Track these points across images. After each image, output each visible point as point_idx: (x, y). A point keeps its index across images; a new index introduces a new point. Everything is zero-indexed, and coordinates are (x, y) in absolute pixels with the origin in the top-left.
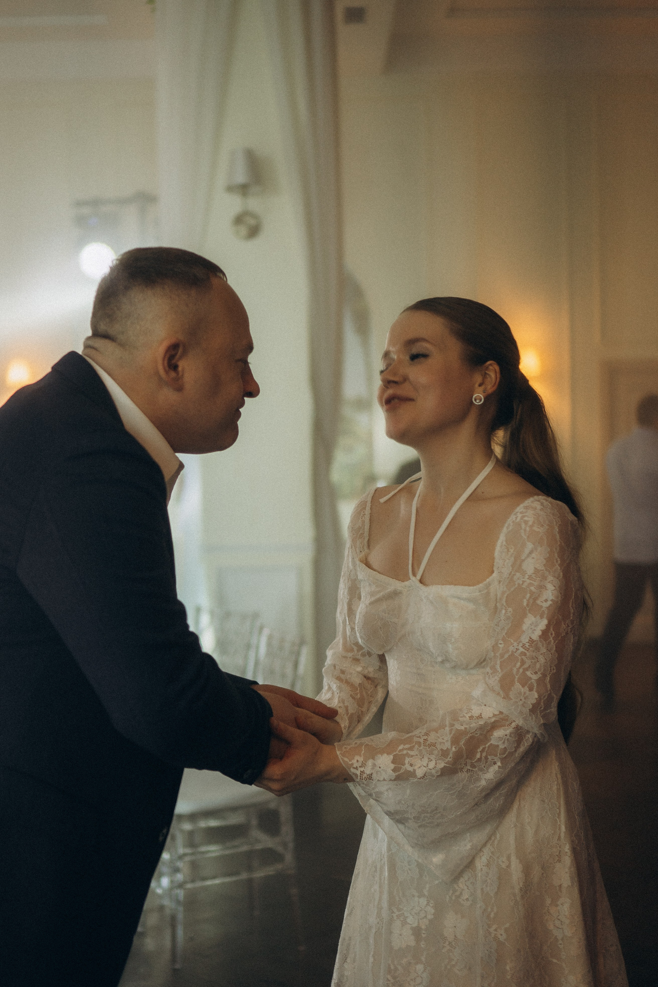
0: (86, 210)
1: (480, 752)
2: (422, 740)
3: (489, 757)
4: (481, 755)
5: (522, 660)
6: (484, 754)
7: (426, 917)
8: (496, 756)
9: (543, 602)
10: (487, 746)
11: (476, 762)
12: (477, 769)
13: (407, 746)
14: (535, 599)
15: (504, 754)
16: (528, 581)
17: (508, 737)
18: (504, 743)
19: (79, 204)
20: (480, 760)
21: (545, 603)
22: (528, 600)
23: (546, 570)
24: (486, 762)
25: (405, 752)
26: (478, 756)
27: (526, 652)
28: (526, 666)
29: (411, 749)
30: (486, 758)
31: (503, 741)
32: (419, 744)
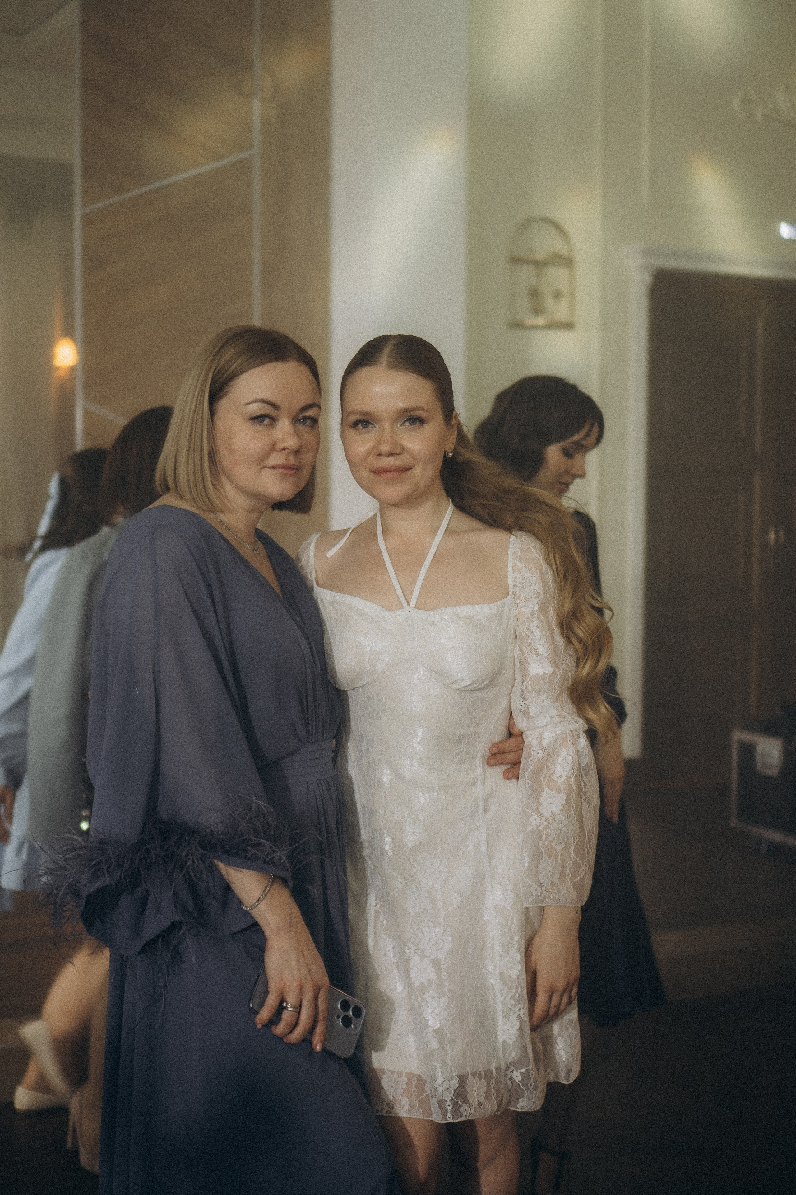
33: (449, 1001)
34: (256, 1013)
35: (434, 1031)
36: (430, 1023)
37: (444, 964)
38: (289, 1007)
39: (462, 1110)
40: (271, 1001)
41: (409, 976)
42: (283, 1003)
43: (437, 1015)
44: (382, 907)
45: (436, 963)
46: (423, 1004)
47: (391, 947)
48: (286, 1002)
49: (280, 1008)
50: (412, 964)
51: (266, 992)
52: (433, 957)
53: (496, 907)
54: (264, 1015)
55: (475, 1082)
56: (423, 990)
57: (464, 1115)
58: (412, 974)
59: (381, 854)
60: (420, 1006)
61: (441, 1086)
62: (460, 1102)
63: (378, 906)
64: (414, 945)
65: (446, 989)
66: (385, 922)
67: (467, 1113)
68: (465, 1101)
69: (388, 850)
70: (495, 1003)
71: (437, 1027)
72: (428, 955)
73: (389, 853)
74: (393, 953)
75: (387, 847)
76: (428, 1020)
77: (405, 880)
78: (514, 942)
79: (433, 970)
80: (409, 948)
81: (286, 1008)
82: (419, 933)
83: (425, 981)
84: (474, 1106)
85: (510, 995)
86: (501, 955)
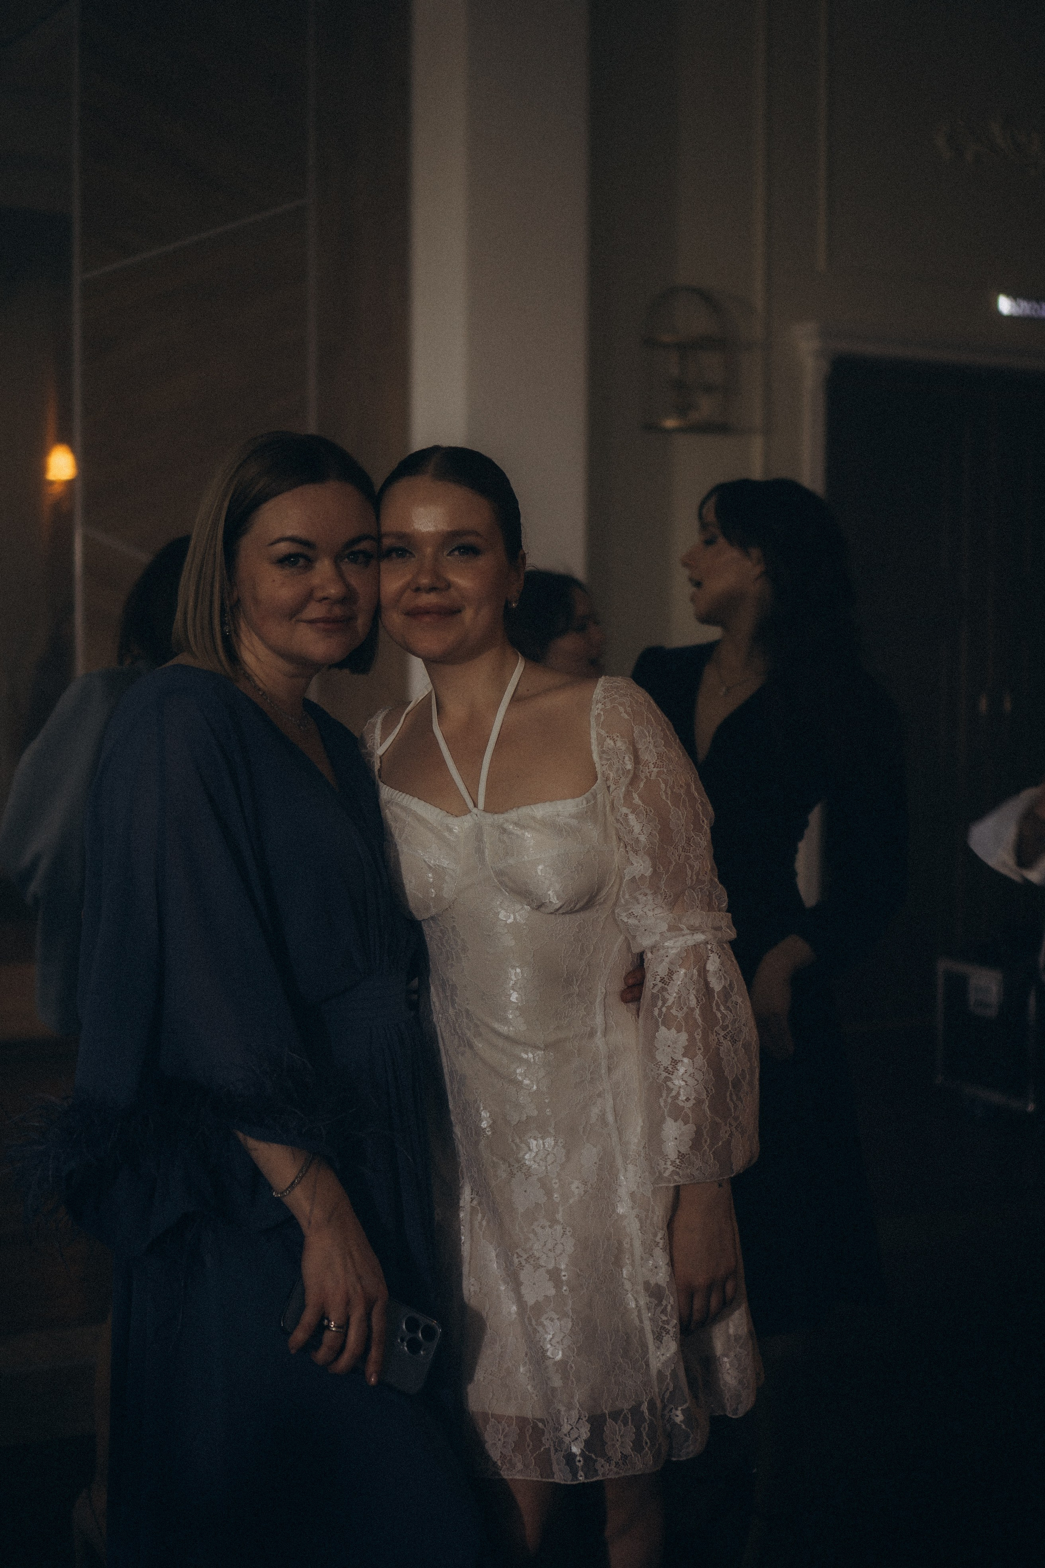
33: (573, 1324)
34: (289, 1334)
35: (555, 1363)
36: (549, 1354)
37: (565, 1276)
38: (332, 1326)
39: (598, 1466)
40: (309, 1317)
41: (519, 1293)
42: (324, 1321)
43: (558, 1342)
44: (480, 1203)
45: (554, 1275)
46: (540, 1329)
47: (493, 1254)
48: (328, 1319)
49: (321, 1327)
50: (523, 1276)
51: (303, 1307)
52: (551, 1266)
53: (632, 1195)
54: (299, 1336)
55: (617, 1429)
56: (538, 1309)
57: (600, 1473)
58: (524, 1290)
59: (476, 1133)
60: (535, 1331)
61: (568, 1436)
62: (593, 1456)
63: (475, 1202)
64: (525, 1250)
65: (568, 1308)
66: (484, 1223)
67: (605, 1471)
68: (604, 1455)
69: (485, 1128)
70: (641, 1321)
71: (559, 1357)
72: (543, 1264)
73: (487, 1133)
74: (497, 1262)
75: (484, 1125)
76: (547, 1351)
77: (509, 1167)
78: (658, 1239)
79: (550, 1284)
80: (519, 1256)
81: (328, 1327)
82: (531, 1236)
83: (541, 1299)
84: (615, 1460)
85: (659, 1309)
86: (642, 1258)
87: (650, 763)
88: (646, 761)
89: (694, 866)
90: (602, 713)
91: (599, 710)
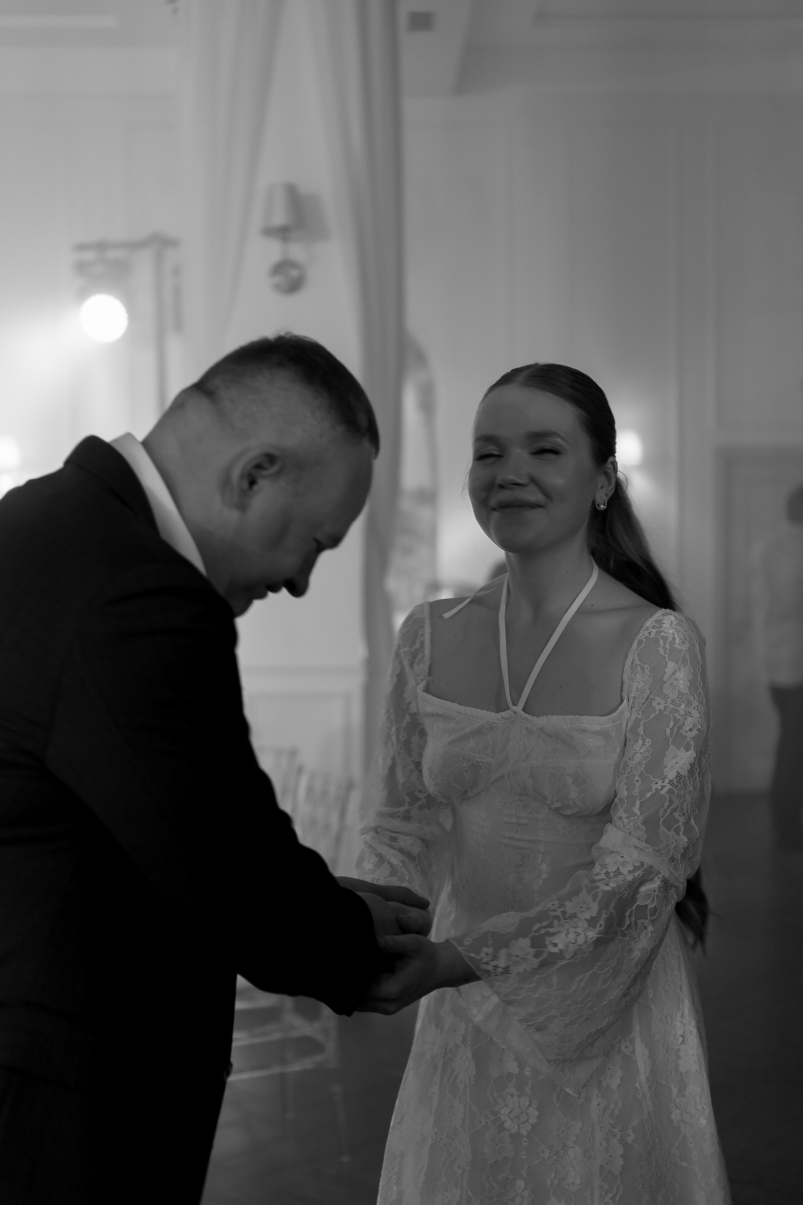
0: (89, 256)
1: (629, 916)
2: (559, 913)
3: (638, 921)
4: (630, 920)
5: (670, 798)
6: (633, 919)
7: (527, 1120)
8: (646, 919)
9: (688, 731)
10: (634, 908)
11: (626, 929)
12: (627, 938)
13: (545, 923)
14: (680, 728)
15: (655, 915)
16: (672, 706)
17: (657, 892)
18: (653, 900)
19: (81, 247)
20: (629, 926)
21: (689, 733)
22: (672, 730)
23: (691, 694)
24: (636, 928)
25: (543, 931)
26: (627, 922)
27: (674, 789)
28: (674, 806)
29: (550, 925)
30: (636, 924)
31: (651, 899)
32: (557, 918)
87: (669, 698)
88: (666, 696)
89: (674, 801)
90: (644, 640)
91: (644, 637)
